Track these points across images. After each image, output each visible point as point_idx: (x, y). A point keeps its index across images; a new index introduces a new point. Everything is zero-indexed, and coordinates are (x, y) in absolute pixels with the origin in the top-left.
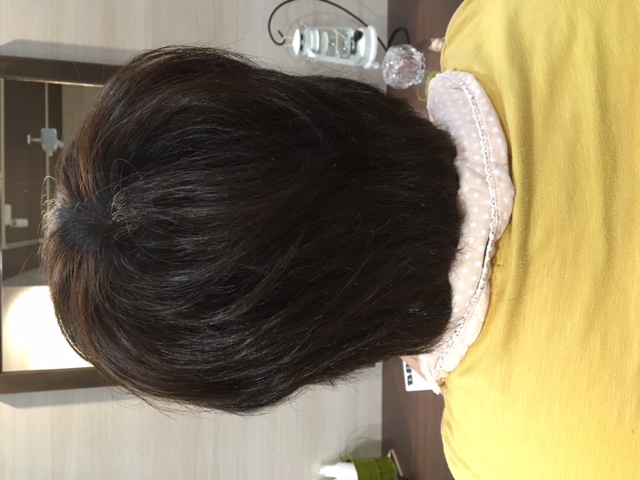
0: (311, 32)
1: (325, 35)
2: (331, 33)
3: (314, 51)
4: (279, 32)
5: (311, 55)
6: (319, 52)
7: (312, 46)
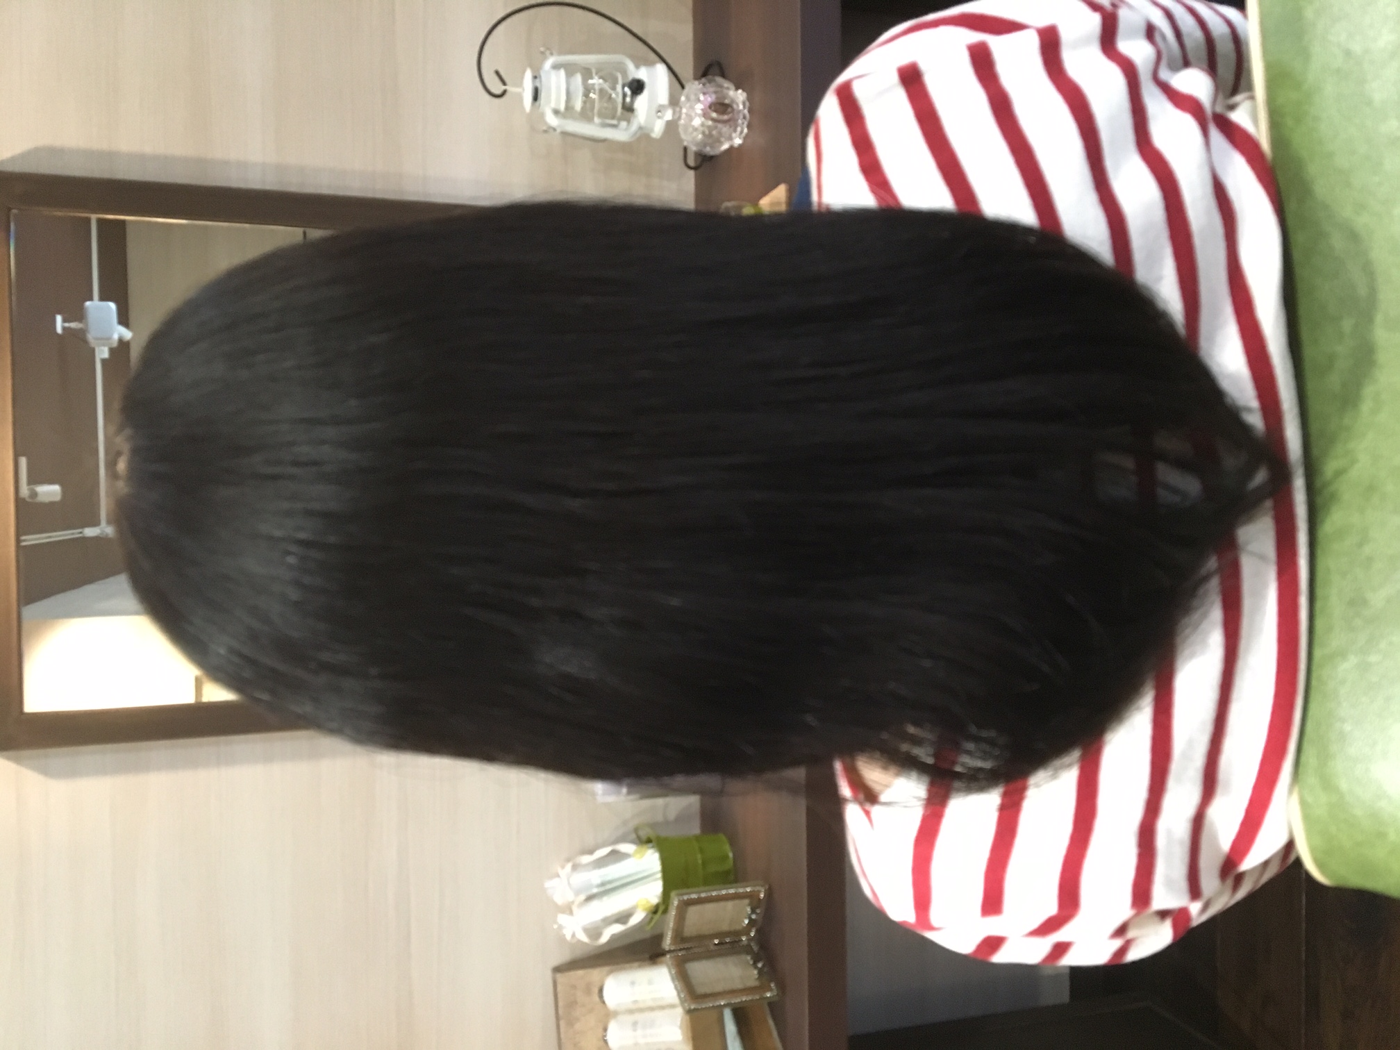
0: (553, 74)
1: (578, 78)
2: (587, 73)
3: (556, 112)
4: (498, 73)
5: (552, 120)
7: (553, 105)
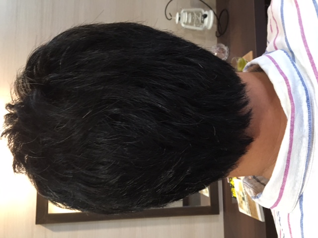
0: (184, 14)
1: (190, 14)
2: (192, 14)
3: (184, 23)
4: (170, 14)
5: (183, 25)
6: (187, 24)
7: (184, 21)
